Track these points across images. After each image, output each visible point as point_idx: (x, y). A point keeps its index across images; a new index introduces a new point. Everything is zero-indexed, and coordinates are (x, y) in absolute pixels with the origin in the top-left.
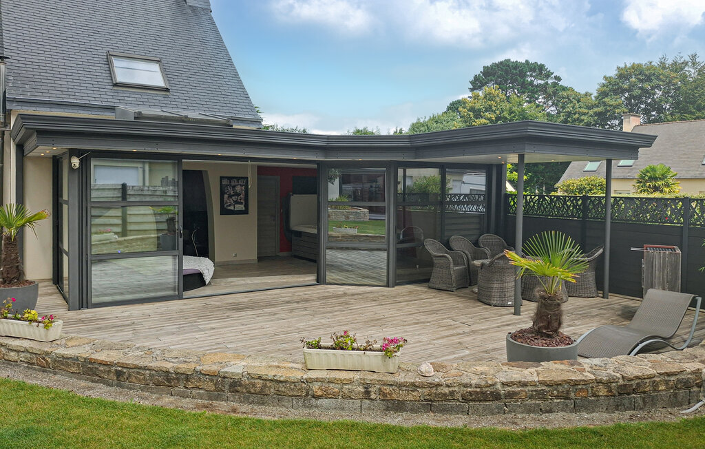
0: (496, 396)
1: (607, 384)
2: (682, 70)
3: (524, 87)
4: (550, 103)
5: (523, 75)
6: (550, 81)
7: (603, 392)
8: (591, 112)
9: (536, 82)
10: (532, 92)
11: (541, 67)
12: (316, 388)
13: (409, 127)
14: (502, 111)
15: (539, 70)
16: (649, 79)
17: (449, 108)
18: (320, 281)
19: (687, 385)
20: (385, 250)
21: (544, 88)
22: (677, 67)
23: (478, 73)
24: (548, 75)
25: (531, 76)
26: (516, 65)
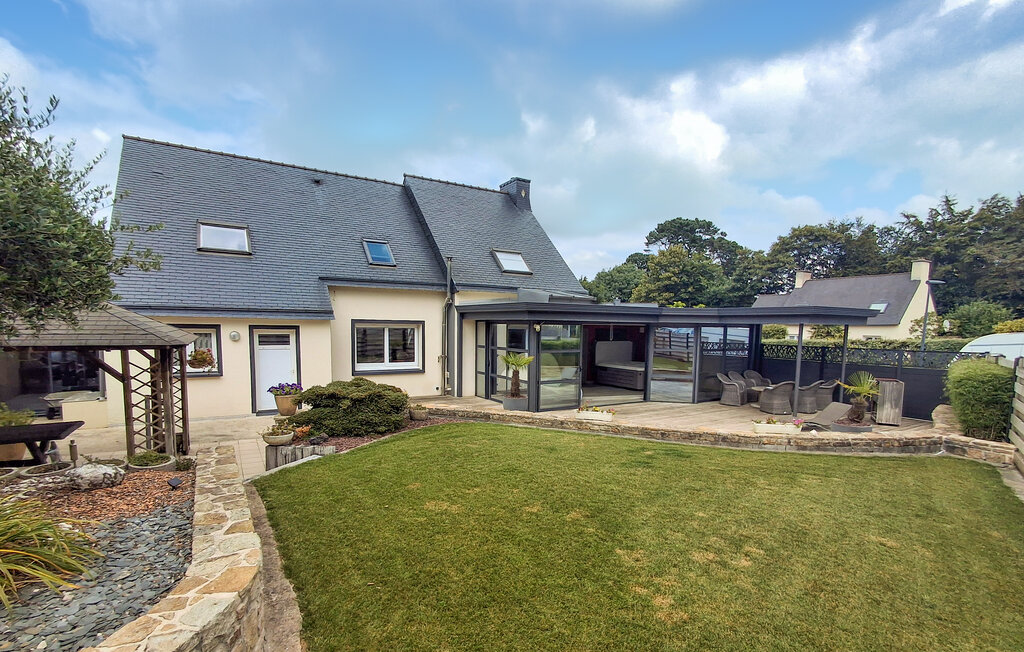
0: (849, 444)
1: (898, 441)
2: (847, 230)
3: (694, 241)
4: (716, 255)
5: (693, 231)
6: (716, 237)
7: (896, 444)
8: (765, 267)
9: (704, 238)
10: (700, 245)
11: (709, 224)
12: (765, 440)
13: (595, 276)
14: (685, 266)
15: (708, 227)
16: (817, 239)
17: (628, 261)
18: (645, 399)
19: (935, 443)
20: (691, 381)
21: (711, 243)
22: (844, 228)
23: (653, 229)
24: (715, 231)
25: (700, 232)
26: (687, 223)
